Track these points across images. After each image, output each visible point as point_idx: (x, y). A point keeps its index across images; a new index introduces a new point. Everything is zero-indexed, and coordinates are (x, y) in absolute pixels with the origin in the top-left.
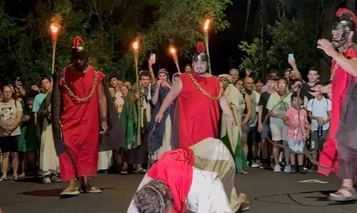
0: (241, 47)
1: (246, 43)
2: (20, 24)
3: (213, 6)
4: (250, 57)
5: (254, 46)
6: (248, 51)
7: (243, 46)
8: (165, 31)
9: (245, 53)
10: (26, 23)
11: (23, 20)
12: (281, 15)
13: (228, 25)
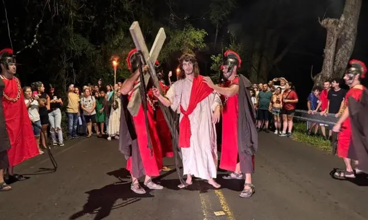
0: (212, 58)
1: (214, 56)
2: (98, 49)
3: (198, 36)
4: (216, 63)
5: (218, 58)
6: (215, 60)
7: (213, 57)
8: (173, 48)
9: (214, 61)
10: (100, 48)
11: (99, 46)
12: (232, 42)
13: (205, 45)
